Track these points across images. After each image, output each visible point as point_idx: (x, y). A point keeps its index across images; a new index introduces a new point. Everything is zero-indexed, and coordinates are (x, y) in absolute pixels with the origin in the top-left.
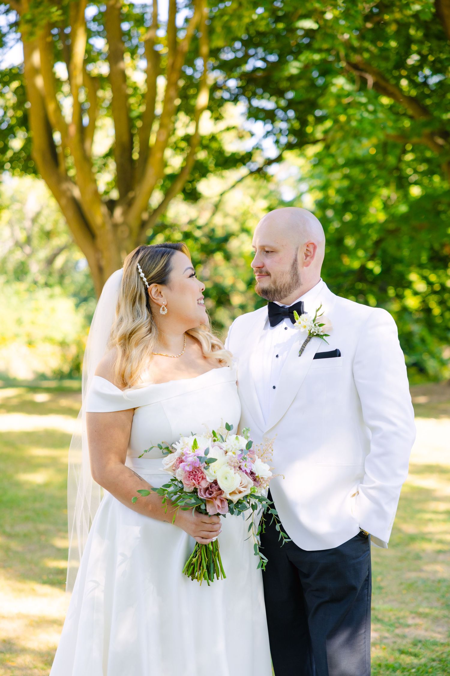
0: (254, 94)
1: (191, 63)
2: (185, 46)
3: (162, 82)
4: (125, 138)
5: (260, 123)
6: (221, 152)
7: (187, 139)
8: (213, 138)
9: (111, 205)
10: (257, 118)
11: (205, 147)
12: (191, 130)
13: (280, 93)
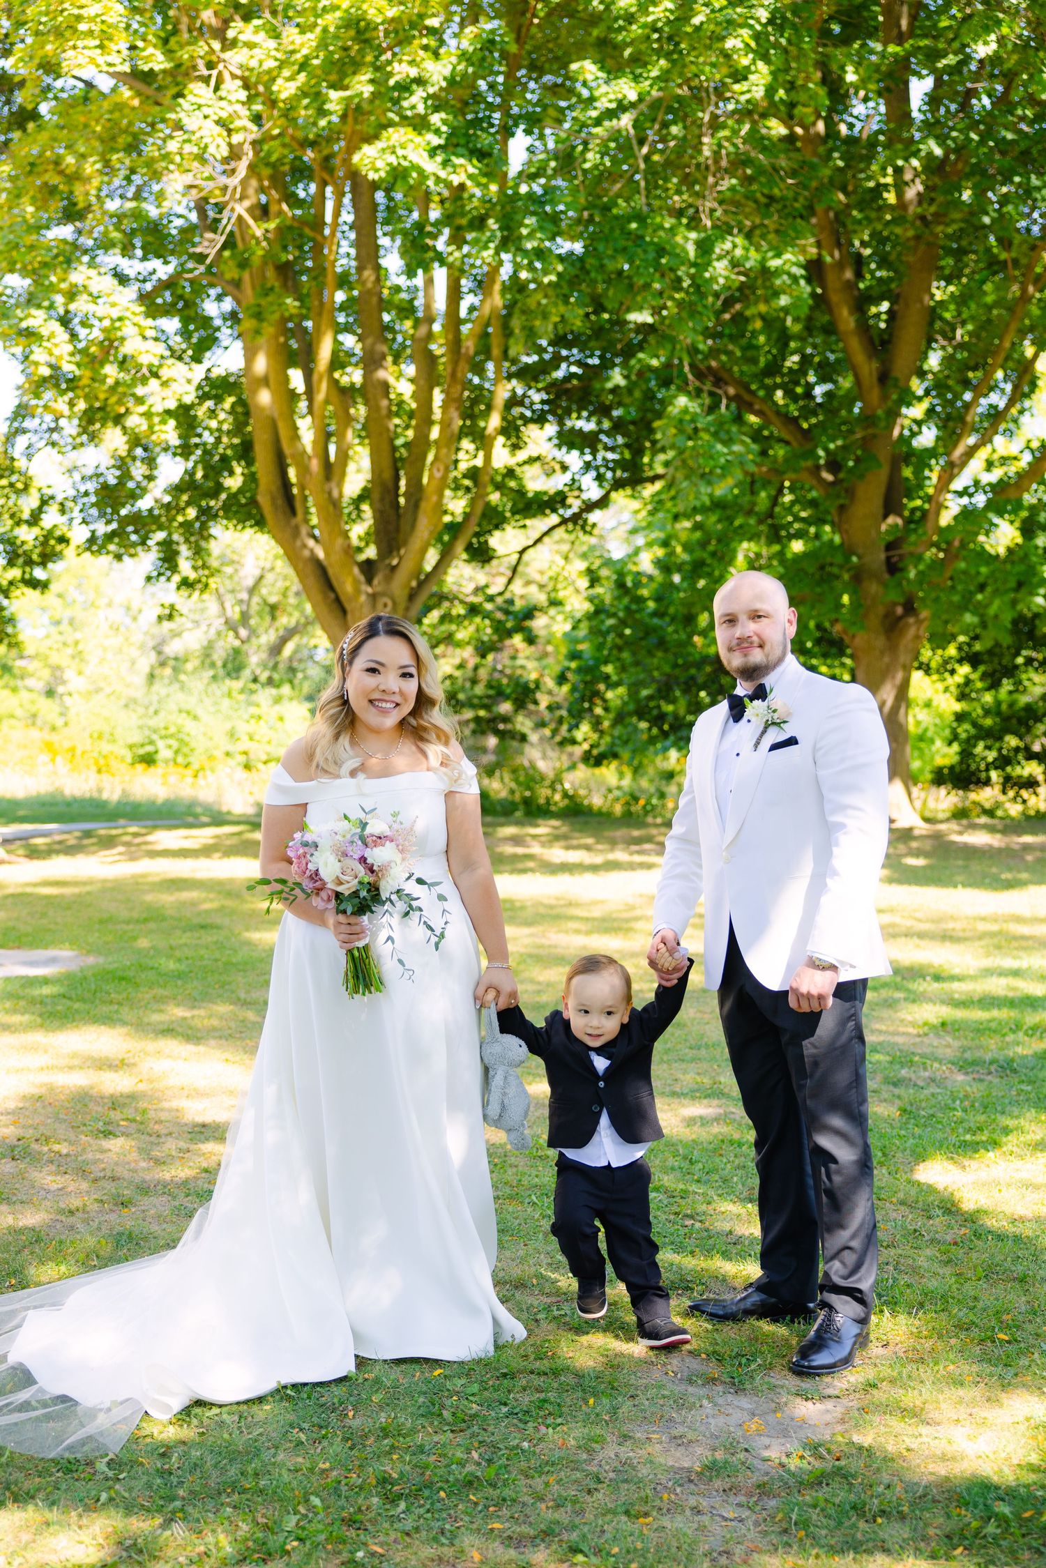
0: (568, 413)
1: (479, 370)
2: (469, 345)
3: (438, 397)
4: (387, 475)
5: (575, 453)
6: (521, 492)
7: (473, 474)
8: (510, 473)
9: (368, 568)
10: (571, 446)
11: (499, 487)
12: (479, 462)
13: (603, 411)
